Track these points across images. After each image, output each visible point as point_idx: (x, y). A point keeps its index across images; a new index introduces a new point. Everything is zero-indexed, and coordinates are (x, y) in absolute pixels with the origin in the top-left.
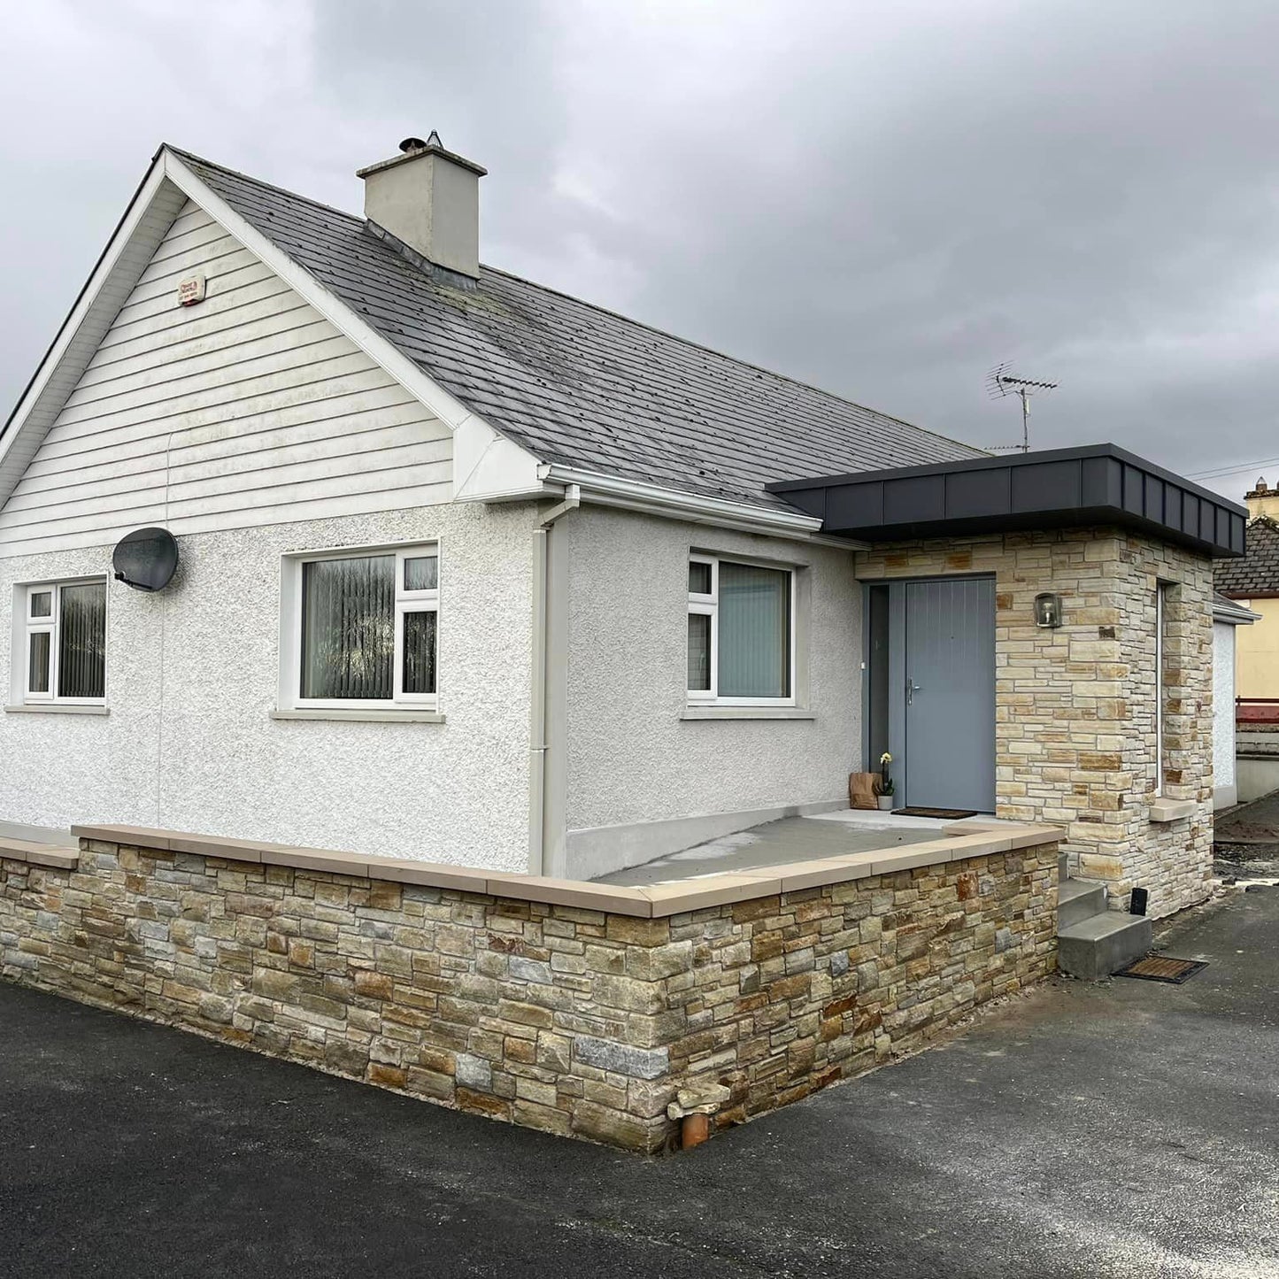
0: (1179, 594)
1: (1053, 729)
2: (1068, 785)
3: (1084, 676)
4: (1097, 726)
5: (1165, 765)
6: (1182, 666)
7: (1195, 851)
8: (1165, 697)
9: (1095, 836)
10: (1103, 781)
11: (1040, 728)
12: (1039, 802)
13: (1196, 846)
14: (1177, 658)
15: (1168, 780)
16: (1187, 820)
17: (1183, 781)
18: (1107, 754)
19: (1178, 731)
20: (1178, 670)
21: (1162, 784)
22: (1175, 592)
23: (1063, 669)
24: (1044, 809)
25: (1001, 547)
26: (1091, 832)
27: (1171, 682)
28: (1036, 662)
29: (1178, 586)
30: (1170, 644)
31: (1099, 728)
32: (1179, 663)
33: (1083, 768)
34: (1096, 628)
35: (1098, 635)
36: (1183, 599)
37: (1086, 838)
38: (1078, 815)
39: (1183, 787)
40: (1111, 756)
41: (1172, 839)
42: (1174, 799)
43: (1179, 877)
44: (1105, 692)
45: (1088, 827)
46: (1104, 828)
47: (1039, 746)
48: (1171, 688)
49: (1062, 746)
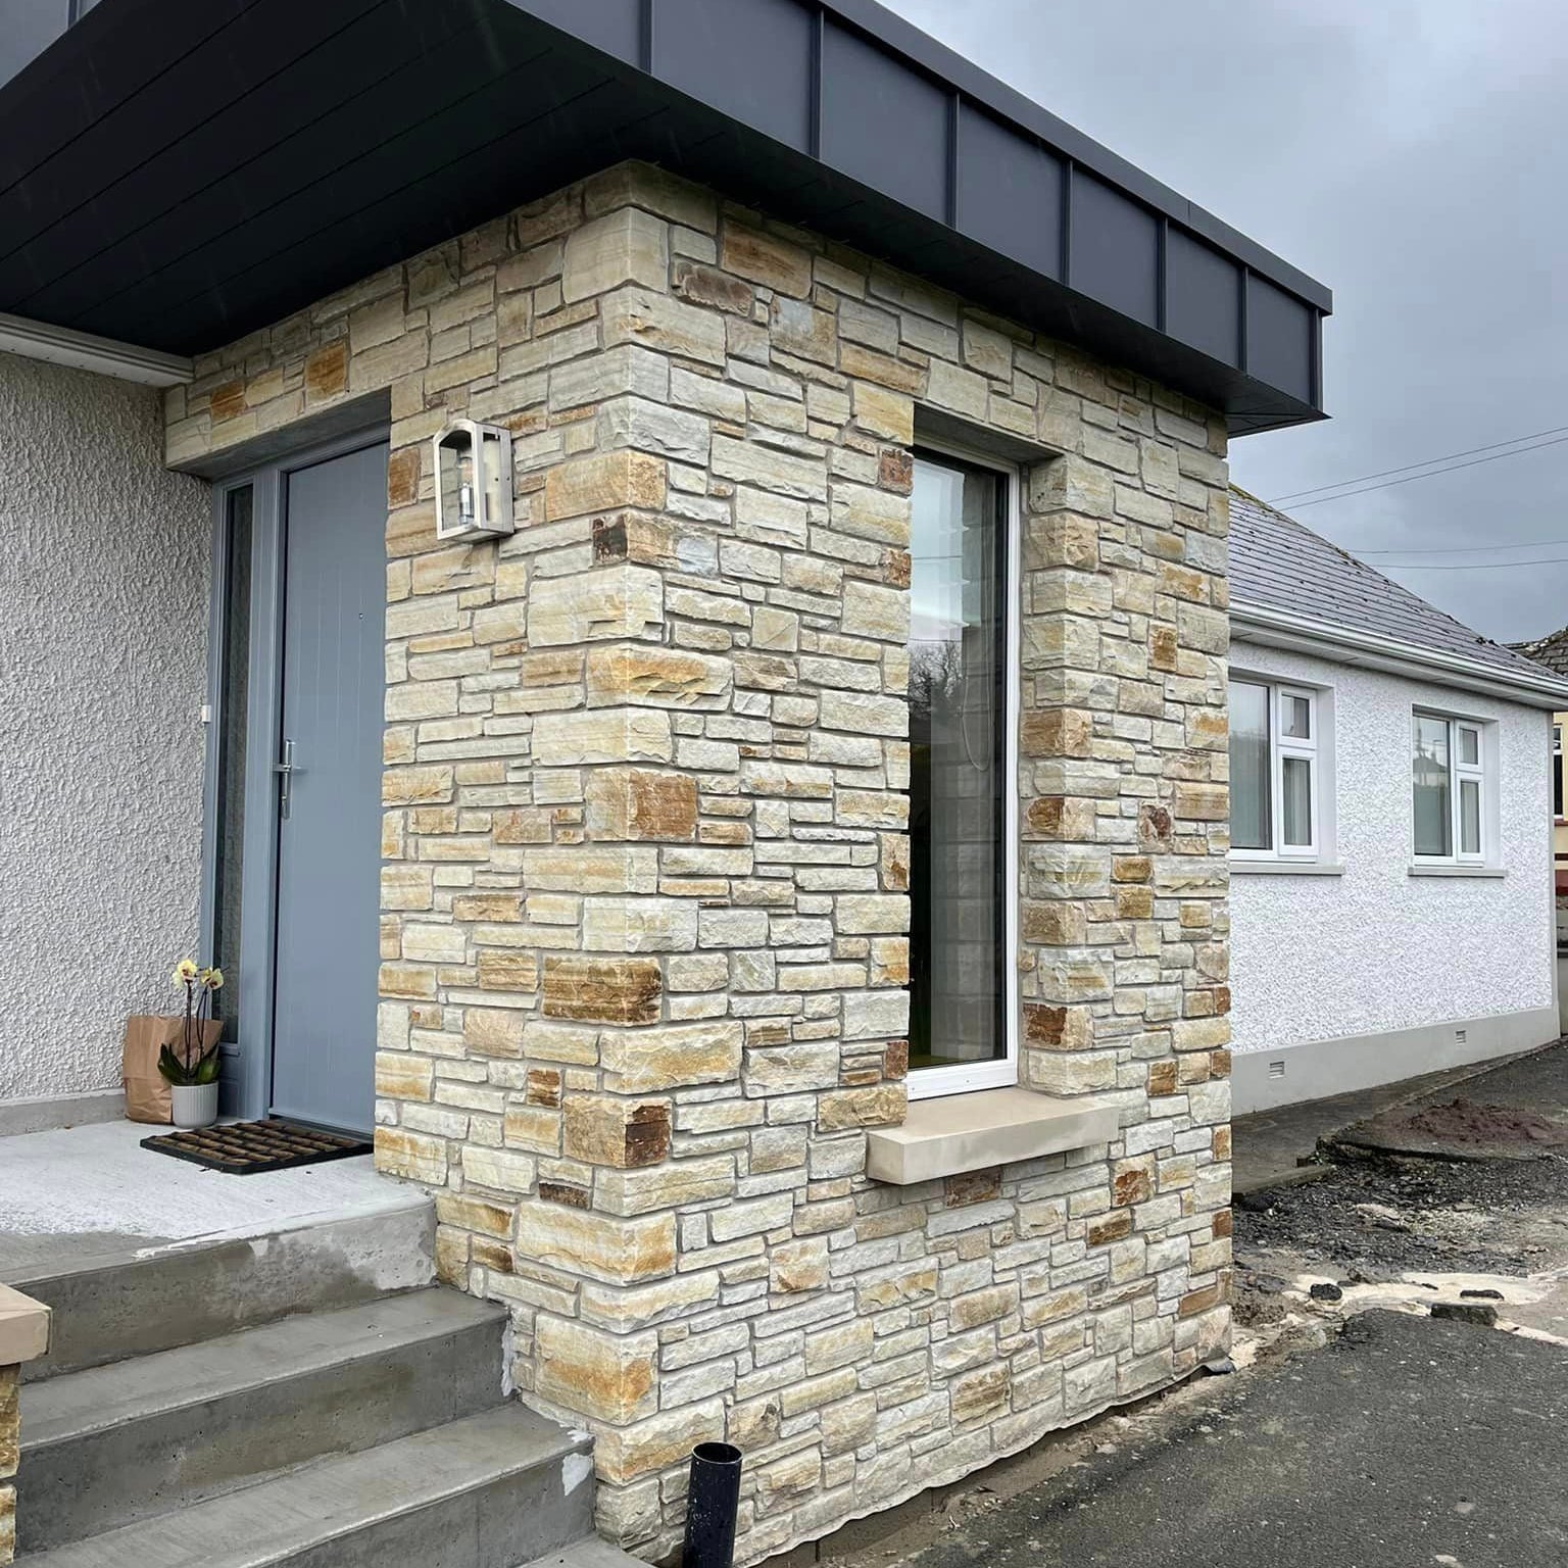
0: (1060, 487)
1: (492, 880)
2: (517, 1071)
3: (561, 697)
4: (583, 865)
5: (1026, 992)
6: (1070, 696)
7: (1137, 1243)
8: (1027, 791)
9: (575, 1258)
10: (592, 1058)
11: (463, 876)
12: (454, 1124)
13: (1139, 1226)
14: (1054, 675)
15: (1034, 1035)
16: (1099, 1154)
17: (1069, 1039)
18: (603, 963)
19: (1056, 889)
20: (1057, 709)
21: (1021, 1047)
22: (1050, 484)
23: (514, 678)
24: (466, 1149)
25: (399, 307)
26: (564, 1239)
27: (1040, 745)
28: (458, 661)
29: (1056, 465)
30: (1038, 636)
31: (589, 872)
32: (1061, 688)
33: (552, 1014)
34: (584, 528)
35: (588, 550)
36: (1071, 500)
37: (553, 1261)
38: (538, 1176)
39: (1070, 1058)
40: (611, 973)
41: (1015, 1218)
42: (1047, 1093)
43: (1049, 1332)
44: (599, 747)
45: (560, 1223)
46: (592, 1228)
47: (457, 936)
48: (1041, 764)
49: (509, 935)
